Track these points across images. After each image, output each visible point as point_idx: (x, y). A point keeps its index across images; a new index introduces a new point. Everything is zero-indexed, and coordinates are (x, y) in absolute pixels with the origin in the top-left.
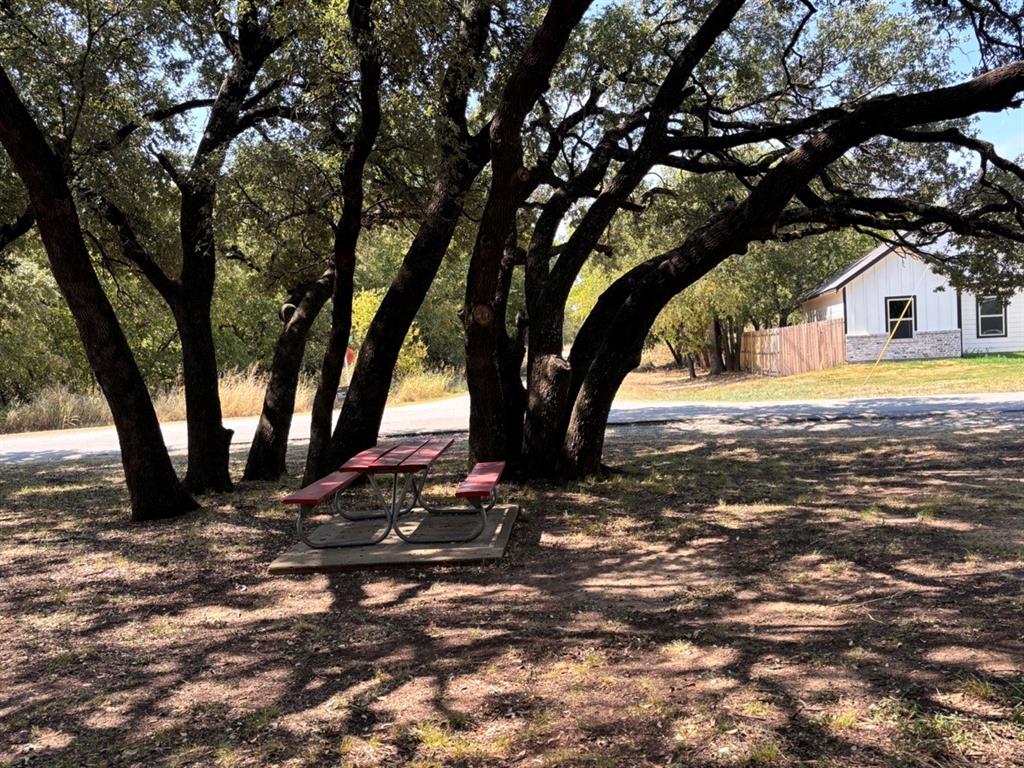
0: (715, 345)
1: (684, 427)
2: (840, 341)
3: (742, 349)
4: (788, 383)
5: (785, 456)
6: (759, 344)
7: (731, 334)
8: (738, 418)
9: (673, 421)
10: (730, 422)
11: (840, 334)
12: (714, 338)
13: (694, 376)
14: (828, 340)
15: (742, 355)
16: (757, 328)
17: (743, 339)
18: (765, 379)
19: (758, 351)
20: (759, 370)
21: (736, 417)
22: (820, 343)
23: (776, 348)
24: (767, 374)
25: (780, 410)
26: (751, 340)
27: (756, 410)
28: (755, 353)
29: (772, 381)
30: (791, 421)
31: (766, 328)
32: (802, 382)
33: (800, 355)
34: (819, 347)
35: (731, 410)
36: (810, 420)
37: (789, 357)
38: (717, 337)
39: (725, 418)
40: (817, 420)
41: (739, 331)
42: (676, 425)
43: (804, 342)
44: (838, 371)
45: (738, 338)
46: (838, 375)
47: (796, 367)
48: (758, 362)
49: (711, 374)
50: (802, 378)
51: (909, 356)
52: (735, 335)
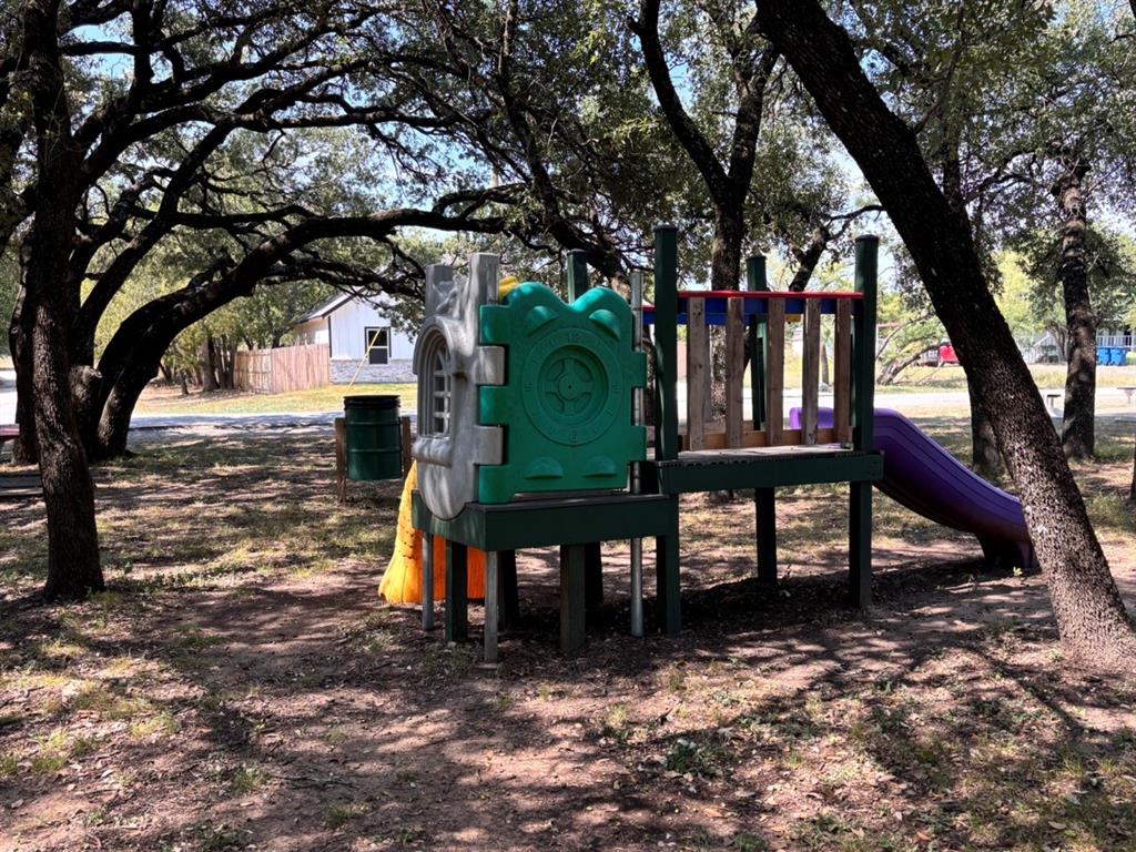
0: (208, 363)
1: (182, 431)
2: (326, 363)
3: (236, 367)
4: (277, 400)
5: (264, 445)
6: (251, 363)
7: (225, 352)
8: (230, 424)
9: (173, 427)
10: (223, 428)
11: (325, 358)
12: (207, 355)
13: (187, 393)
14: (315, 363)
15: (235, 374)
16: (251, 347)
17: (236, 358)
18: (257, 396)
19: (251, 370)
20: (252, 388)
21: (228, 424)
22: (308, 364)
23: (267, 368)
24: (258, 392)
25: (266, 419)
26: (244, 358)
27: (246, 419)
28: (247, 371)
29: (263, 397)
30: (274, 427)
31: (259, 348)
32: (290, 399)
33: (290, 376)
34: (307, 369)
35: (223, 419)
36: (289, 426)
37: (281, 378)
38: (210, 356)
39: (219, 424)
40: (294, 426)
41: (233, 349)
42: (176, 430)
43: (293, 362)
44: (323, 391)
45: (232, 356)
46: (322, 394)
47: (286, 387)
48: (251, 381)
49: (204, 391)
50: (291, 396)
51: (384, 379)
52: (228, 353)
